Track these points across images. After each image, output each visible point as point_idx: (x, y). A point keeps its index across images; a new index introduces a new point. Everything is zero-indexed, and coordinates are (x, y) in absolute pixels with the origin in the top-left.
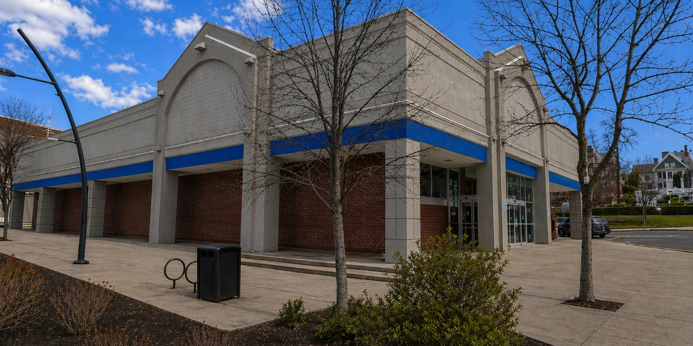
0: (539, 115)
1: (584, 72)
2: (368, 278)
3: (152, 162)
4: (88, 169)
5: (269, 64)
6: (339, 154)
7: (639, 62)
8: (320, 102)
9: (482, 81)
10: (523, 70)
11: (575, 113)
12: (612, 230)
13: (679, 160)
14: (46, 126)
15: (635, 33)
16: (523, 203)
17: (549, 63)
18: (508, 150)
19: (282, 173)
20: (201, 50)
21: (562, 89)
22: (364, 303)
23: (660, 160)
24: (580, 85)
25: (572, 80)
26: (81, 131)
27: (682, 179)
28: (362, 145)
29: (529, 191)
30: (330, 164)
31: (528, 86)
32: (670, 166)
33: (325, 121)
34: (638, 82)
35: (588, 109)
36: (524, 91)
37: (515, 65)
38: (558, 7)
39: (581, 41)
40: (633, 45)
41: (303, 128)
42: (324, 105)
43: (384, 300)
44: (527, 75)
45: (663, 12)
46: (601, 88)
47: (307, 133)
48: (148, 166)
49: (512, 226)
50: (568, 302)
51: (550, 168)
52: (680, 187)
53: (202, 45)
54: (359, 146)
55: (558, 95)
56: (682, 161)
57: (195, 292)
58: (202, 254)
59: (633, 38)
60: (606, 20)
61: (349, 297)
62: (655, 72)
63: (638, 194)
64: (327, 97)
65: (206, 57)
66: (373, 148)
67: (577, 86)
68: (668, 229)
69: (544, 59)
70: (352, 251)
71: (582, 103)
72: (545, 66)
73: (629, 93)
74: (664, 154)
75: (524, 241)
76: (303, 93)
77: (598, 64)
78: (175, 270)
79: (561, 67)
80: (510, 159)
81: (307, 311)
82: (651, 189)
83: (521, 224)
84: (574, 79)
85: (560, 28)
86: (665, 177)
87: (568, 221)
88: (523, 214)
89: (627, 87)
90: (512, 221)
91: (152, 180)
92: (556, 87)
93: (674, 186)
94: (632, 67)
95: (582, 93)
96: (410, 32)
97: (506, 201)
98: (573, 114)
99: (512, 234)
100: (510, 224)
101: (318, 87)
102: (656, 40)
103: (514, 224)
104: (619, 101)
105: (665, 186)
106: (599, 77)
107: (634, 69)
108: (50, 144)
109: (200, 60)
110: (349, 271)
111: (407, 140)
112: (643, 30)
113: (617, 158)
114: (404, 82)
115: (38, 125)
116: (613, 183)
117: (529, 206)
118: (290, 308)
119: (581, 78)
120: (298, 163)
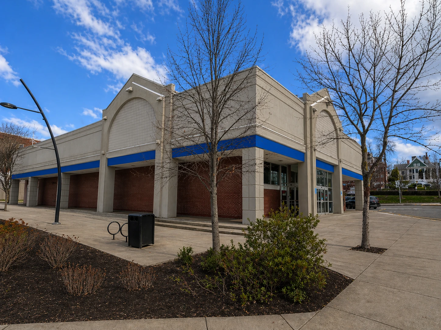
0: (337, 134)
1: (365, 108)
2: (233, 233)
3: (99, 161)
4: (62, 165)
5: (171, 101)
6: (215, 157)
7: (398, 101)
8: (204, 126)
9: (302, 111)
10: (327, 105)
11: (359, 132)
12: (381, 205)
13: (423, 162)
14: (31, 138)
15: (396, 84)
16: (326, 189)
17: (344, 102)
18: (318, 155)
19: (180, 168)
20: (130, 92)
21: (352, 118)
22: (230, 248)
23: (411, 162)
24: (363, 115)
25: (357, 113)
26: (58, 140)
27: (424, 174)
28: (229, 151)
29: (330, 181)
30: (210, 163)
31: (331, 117)
32: (417, 166)
33: (207, 137)
34: (397, 114)
35: (367, 130)
36: (328, 119)
37: (323, 102)
38: (350, 67)
39: (364, 88)
40: (394, 91)
41: (193, 141)
42: (206, 127)
43: (243, 246)
44: (330, 109)
45: (414, 71)
46: (375, 117)
47: (196, 144)
48: (96, 164)
49: (320, 203)
50: (354, 249)
51: (342, 166)
52: (423, 178)
53: (130, 88)
54: (228, 152)
55: (349, 122)
56: (424, 163)
57: (127, 241)
58: (131, 218)
59: (395, 87)
60: (379, 76)
61: (221, 246)
62: (409, 108)
63: (397, 183)
64: (208, 122)
65: (133, 96)
66: (236, 153)
67: (361, 116)
68: (415, 204)
69: (341, 99)
70: (222, 217)
71: (363, 126)
72: (341, 104)
73: (392, 121)
74: (413, 157)
75: (327, 211)
76: (194, 120)
77: (374, 102)
78: (114, 228)
79: (351, 105)
80: (319, 161)
81: (194, 254)
82: (405, 179)
83: (325, 201)
84: (359, 112)
85: (351, 80)
86: (413, 172)
87: (354, 199)
88: (326, 195)
89: (390, 117)
90: (320, 200)
91: (99, 172)
92: (348, 117)
93: (419, 178)
94: (394, 104)
95: (364, 120)
96: (259, 81)
97: (316, 187)
98: (359, 133)
99: (320, 207)
100: (318, 201)
101: (203, 116)
102: (409, 89)
103: (321, 201)
104: (386, 125)
105: (414, 178)
106: (374, 110)
107: (395, 106)
108: (34, 150)
109: (130, 98)
110: (220, 230)
111: (256, 148)
112: (401, 82)
113: (385, 160)
114: (255, 113)
115: (26, 137)
116: (382, 176)
117: (330, 190)
118: (184, 252)
119: (363, 112)
120: (189, 163)
